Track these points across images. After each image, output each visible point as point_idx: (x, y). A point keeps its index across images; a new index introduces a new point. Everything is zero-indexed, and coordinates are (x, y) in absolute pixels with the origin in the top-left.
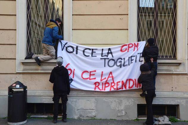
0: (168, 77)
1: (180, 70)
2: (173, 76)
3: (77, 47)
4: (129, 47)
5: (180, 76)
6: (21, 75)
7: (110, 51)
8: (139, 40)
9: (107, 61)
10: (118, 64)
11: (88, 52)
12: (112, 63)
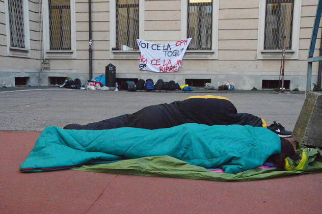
0: (205, 61)
1: (213, 57)
2: (209, 61)
3: (148, 44)
4: (181, 43)
5: (213, 61)
6: (113, 61)
7: (169, 46)
8: (188, 38)
9: (167, 52)
10: (174, 54)
11: (155, 47)
12: (170, 54)
